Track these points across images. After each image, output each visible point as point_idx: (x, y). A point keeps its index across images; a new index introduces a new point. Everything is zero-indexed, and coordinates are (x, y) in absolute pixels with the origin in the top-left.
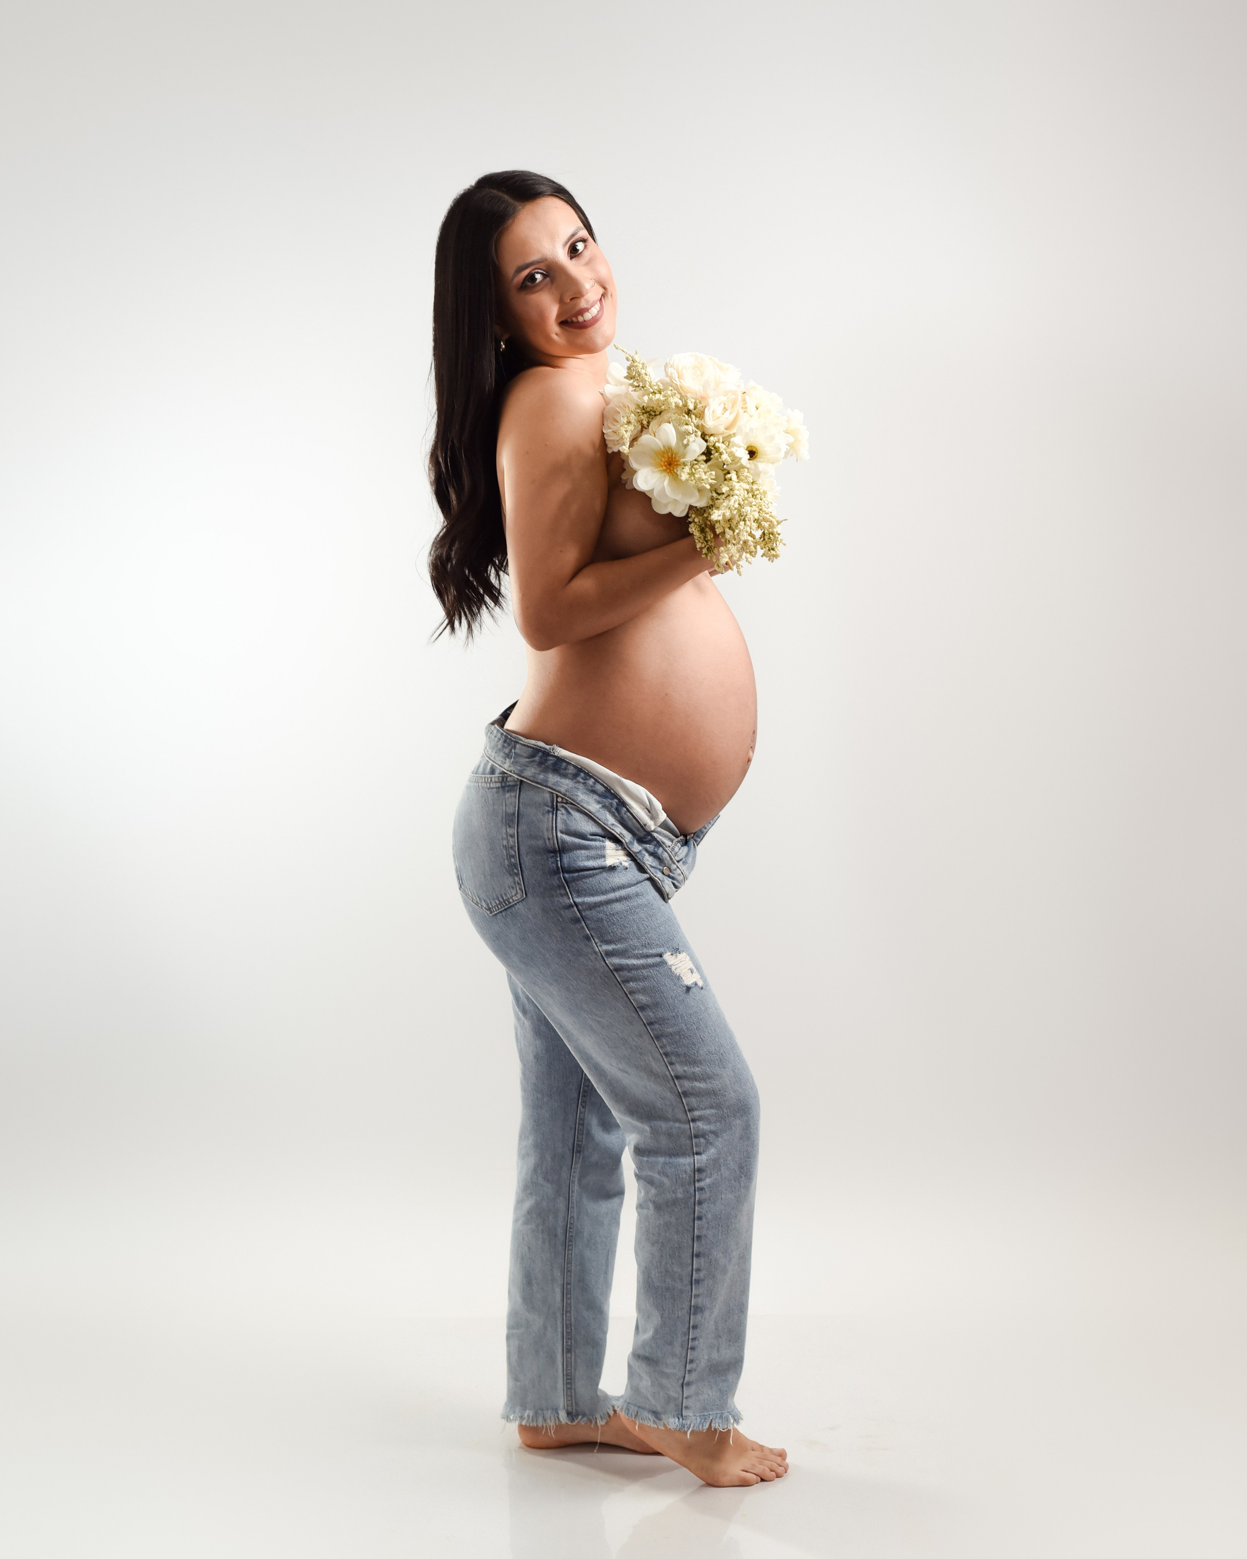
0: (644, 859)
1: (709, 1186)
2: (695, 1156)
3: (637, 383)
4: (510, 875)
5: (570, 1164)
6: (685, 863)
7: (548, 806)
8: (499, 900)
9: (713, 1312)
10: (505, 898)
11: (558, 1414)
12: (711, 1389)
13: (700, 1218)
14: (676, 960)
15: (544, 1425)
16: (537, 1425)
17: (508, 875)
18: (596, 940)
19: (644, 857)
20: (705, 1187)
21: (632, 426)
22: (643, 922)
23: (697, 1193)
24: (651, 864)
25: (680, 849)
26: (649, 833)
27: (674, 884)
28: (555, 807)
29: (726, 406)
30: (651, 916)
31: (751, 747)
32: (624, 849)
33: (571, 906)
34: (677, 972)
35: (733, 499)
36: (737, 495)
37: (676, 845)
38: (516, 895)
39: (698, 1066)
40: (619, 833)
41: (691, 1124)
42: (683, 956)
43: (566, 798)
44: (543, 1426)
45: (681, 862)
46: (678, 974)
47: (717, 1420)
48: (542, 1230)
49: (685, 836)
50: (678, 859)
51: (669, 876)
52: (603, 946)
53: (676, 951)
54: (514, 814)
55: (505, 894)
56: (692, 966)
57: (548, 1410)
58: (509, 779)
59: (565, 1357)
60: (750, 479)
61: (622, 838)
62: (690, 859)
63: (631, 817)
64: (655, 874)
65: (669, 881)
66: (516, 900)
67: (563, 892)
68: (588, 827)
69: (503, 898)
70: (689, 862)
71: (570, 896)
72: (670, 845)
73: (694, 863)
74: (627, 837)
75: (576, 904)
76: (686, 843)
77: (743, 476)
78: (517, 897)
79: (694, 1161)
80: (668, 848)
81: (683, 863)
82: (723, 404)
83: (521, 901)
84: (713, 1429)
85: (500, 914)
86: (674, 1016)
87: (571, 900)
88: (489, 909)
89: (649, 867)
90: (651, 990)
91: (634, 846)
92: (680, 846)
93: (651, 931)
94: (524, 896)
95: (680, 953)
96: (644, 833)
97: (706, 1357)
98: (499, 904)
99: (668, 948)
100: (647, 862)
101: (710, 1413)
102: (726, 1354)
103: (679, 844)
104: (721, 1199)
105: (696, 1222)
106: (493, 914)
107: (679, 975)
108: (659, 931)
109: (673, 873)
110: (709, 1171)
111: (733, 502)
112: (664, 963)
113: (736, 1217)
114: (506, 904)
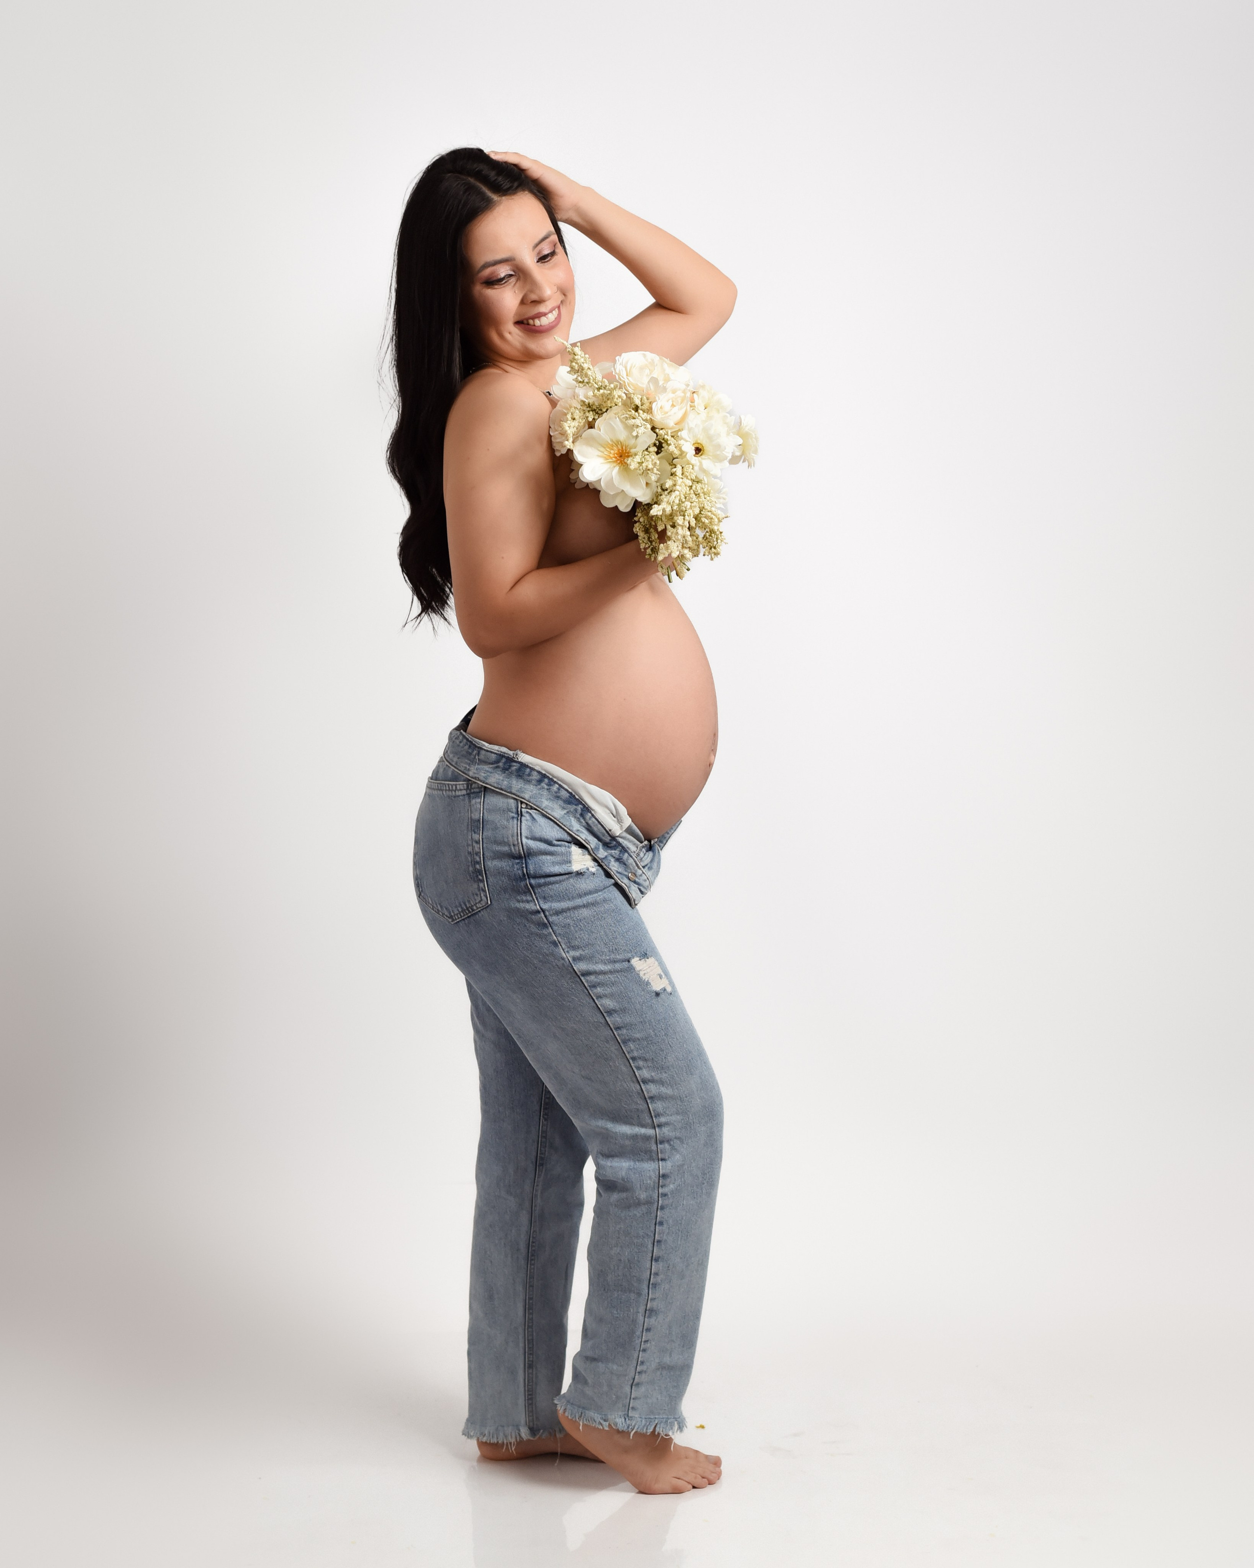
0: (610, 864)
1: (672, 1192)
2: (660, 1162)
3: (581, 378)
4: (475, 881)
5: (533, 1177)
6: (650, 869)
7: (512, 812)
8: (462, 908)
9: (668, 1316)
10: (468, 906)
11: (519, 1430)
12: (661, 1393)
13: (661, 1223)
14: (645, 965)
15: (505, 1442)
16: (498, 1442)
17: (472, 882)
18: (563, 946)
19: (609, 863)
20: (669, 1193)
21: (577, 422)
22: (611, 928)
23: (660, 1199)
24: (617, 869)
25: (645, 855)
26: (613, 838)
27: (640, 890)
28: (519, 813)
29: (674, 403)
30: (618, 921)
31: (712, 750)
32: (590, 854)
33: (538, 912)
34: (645, 978)
35: (674, 495)
36: (678, 491)
37: (641, 850)
38: (480, 902)
39: (666, 1072)
40: (584, 839)
41: (657, 1130)
42: (651, 961)
43: (530, 804)
44: (503, 1442)
45: (647, 868)
46: (646, 980)
47: (662, 1424)
48: (505, 1244)
49: (650, 841)
50: (643, 865)
51: (635, 882)
52: (570, 952)
53: (644, 956)
54: (479, 821)
55: (469, 901)
56: (660, 972)
57: (508, 1426)
58: (473, 786)
59: (526, 1372)
60: (693, 475)
61: (587, 844)
62: (655, 865)
63: (597, 822)
64: (621, 880)
65: (635, 886)
66: (480, 908)
67: (529, 898)
68: (553, 833)
69: (466, 905)
70: (654, 867)
71: (537, 902)
72: (635, 850)
73: (659, 868)
74: (593, 842)
75: (543, 911)
76: (650, 848)
77: (688, 472)
78: (481, 904)
79: (659, 1167)
80: (634, 853)
81: (649, 868)
82: (671, 400)
83: (485, 908)
84: (656, 1433)
85: (463, 922)
86: (642, 1022)
87: (538, 907)
88: (451, 917)
89: (615, 872)
90: (618, 995)
91: (600, 852)
92: (645, 852)
93: (618, 937)
94: (489, 903)
95: (648, 958)
96: (609, 838)
97: (657, 1361)
98: (462, 911)
99: (636, 953)
100: (613, 868)
101: (657, 1417)
102: (676, 1358)
103: (644, 850)
104: (683, 1205)
105: (657, 1227)
106: (456, 922)
107: (648, 981)
108: (627, 936)
109: (639, 879)
110: (673, 1178)
111: (674, 497)
112: (631, 969)
113: (696, 1223)
114: (470, 912)
